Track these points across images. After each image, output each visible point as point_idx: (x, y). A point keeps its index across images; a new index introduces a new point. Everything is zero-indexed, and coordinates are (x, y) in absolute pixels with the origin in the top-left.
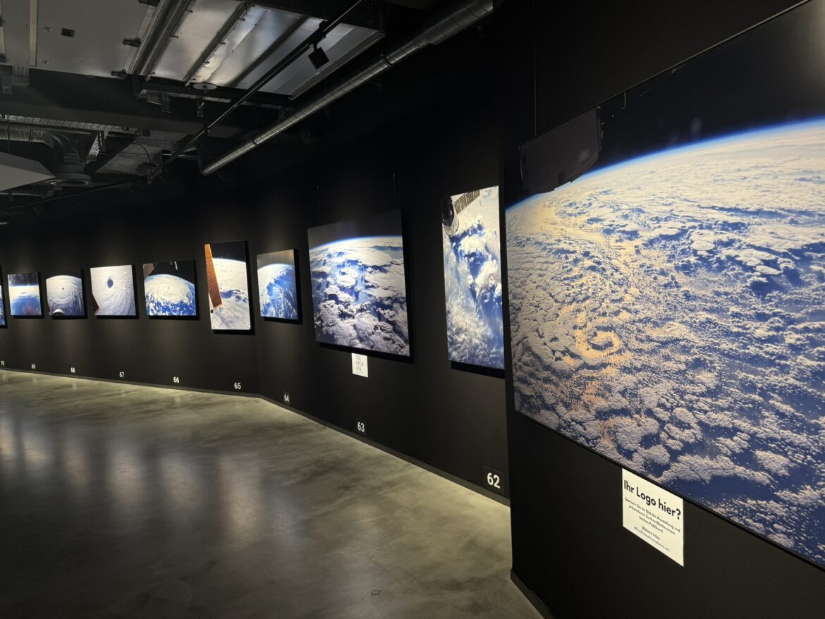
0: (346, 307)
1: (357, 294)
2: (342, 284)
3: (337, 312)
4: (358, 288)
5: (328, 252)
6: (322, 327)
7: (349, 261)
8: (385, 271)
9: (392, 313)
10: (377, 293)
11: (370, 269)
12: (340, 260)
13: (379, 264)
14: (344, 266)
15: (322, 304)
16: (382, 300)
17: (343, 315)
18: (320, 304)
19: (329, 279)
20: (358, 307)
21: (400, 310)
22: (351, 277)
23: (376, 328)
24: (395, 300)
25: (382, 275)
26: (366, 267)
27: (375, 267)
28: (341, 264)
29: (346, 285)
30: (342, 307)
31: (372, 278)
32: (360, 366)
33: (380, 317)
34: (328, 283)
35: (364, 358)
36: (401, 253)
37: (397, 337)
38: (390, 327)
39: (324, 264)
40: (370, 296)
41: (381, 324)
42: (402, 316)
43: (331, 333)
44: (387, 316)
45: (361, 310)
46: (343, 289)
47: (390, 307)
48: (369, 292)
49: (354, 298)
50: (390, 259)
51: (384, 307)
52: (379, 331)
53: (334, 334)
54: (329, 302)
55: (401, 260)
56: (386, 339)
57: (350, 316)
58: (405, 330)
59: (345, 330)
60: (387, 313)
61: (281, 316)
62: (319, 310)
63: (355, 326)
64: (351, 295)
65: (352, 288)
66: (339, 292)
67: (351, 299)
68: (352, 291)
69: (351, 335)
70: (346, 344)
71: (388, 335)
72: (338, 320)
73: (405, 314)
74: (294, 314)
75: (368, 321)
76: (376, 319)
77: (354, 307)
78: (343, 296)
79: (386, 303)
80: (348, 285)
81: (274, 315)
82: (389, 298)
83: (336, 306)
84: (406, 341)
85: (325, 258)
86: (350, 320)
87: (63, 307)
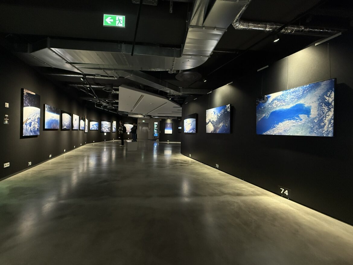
10: (108, 127)
12: (105, 123)
17: (105, 129)
19: (103, 125)
22: (106, 125)
31: (108, 126)
32: (105, 134)
35: (106, 133)
37: (109, 131)
42: (110, 129)
43: (103, 131)
59: (105, 131)
61: (95, 129)
62: (102, 129)
68: (106, 127)
74: (98, 129)
75: (107, 130)
77: (106, 128)
81: (94, 129)
85: (103, 123)
87: (67, 126)
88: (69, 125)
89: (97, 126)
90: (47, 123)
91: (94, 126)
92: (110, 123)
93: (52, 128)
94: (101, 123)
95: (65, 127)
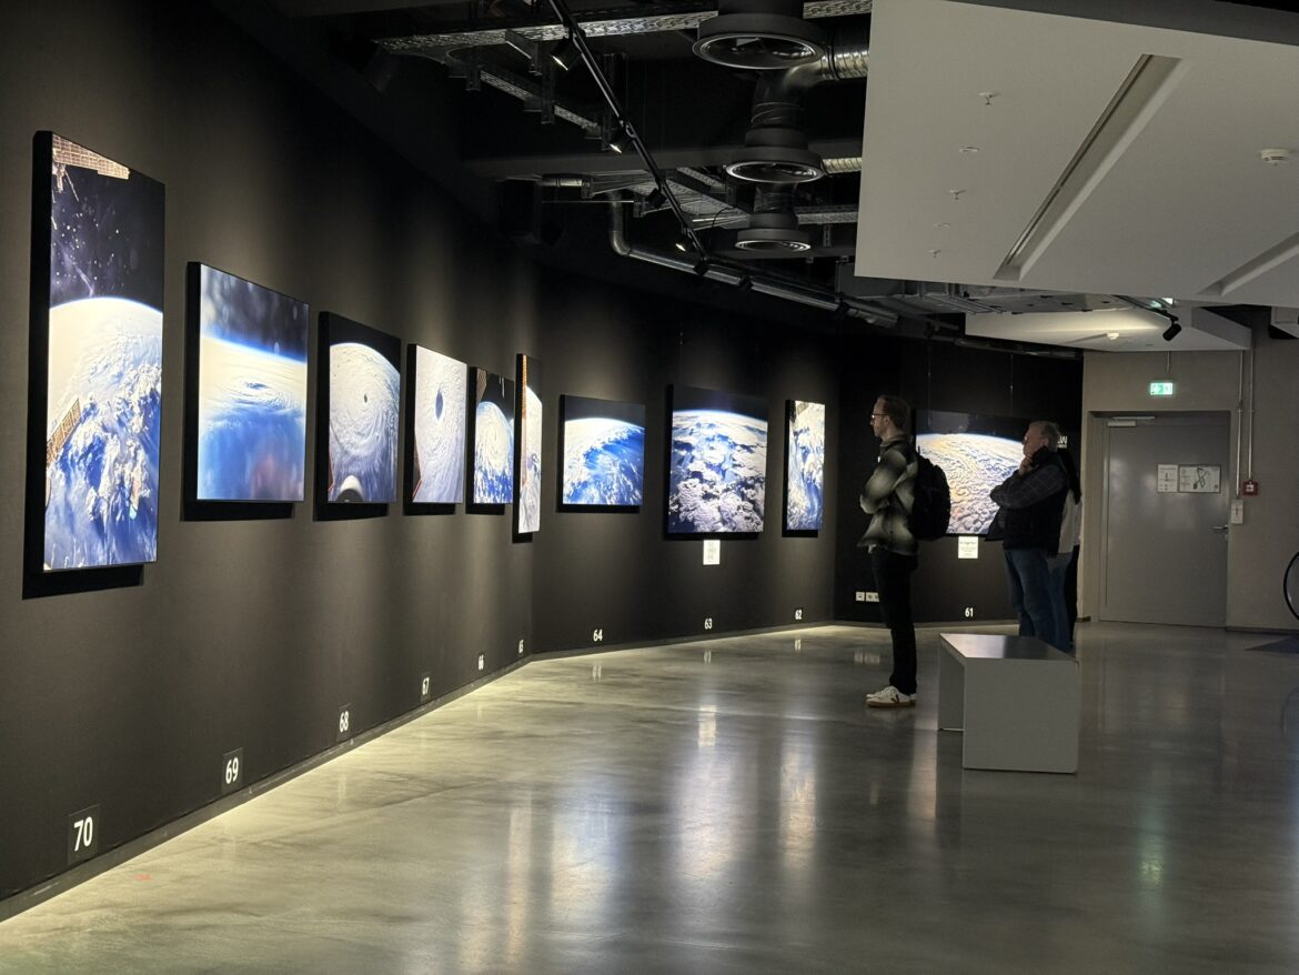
0: (711, 487)
1: (724, 473)
2: (709, 460)
3: (700, 493)
4: (725, 466)
5: (697, 421)
6: (680, 512)
7: (720, 436)
8: (751, 452)
9: (753, 492)
10: (744, 473)
11: (738, 448)
12: (711, 433)
13: (746, 444)
14: (713, 439)
15: (683, 483)
16: (746, 479)
17: (707, 496)
18: (679, 482)
19: (694, 453)
20: (725, 487)
21: (760, 490)
22: (719, 454)
23: (739, 508)
24: (757, 480)
25: (748, 454)
26: (735, 445)
27: (744, 447)
28: (711, 437)
29: (713, 462)
30: (706, 487)
31: (741, 456)
32: (712, 553)
33: (743, 496)
34: (693, 457)
35: (716, 544)
36: (766, 437)
37: (755, 515)
38: (750, 506)
39: (691, 434)
40: (736, 475)
41: (744, 503)
42: (760, 495)
43: (690, 519)
44: (749, 496)
45: (727, 490)
46: (709, 466)
47: (752, 487)
48: (735, 471)
49: (721, 476)
50: (756, 441)
51: (748, 487)
52: (741, 511)
53: (694, 520)
54: (691, 481)
55: (765, 444)
56: (747, 518)
57: (715, 497)
58: (762, 507)
59: (707, 514)
60: (749, 492)
61: (612, 501)
62: (677, 491)
63: (719, 508)
64: (718, 473)
65: (720, 465)
66: (705, 469)
67: (718, 477)
68: (719, 469)
69: (714, 519)
70: (708, 530)
71: (748, 515)
72: (701, 503)
73: (763, 492)
74: (636, 497)
75: (732, 502)
76: (740, 499)
77: (719, 488)
78: (709, 474)
79: (749, 482)
80: (715, 462)
81: (596, 501)
82: (752, 478)
83: (700, 486)
84: (762, 519)
85: (694, 428)
86: (716, 501)
87: (362, 468)
88: (385, 456)
89: (633, 458)
90: (211, 446)
91: (605, 459)
92: (764, 426)
93: (252, 496)
94: (669, 428)
95: (351, 483)
